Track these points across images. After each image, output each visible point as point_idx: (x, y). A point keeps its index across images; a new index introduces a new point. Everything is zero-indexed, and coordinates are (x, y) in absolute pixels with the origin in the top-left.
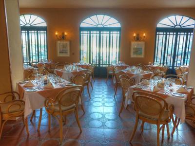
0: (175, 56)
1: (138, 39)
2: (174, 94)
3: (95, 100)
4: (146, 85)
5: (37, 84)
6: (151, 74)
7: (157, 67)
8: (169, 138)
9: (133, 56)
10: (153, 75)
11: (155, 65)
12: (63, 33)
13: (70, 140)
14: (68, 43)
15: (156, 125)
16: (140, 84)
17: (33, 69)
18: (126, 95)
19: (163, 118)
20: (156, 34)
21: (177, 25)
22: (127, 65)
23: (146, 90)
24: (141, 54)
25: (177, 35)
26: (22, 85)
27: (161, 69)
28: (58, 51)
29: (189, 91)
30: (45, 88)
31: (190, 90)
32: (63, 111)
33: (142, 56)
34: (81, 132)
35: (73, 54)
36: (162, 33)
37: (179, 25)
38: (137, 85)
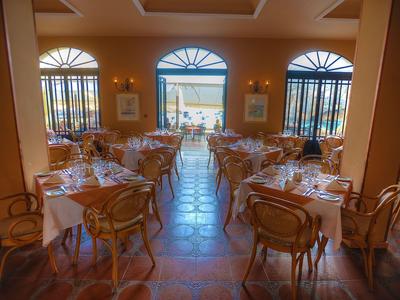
0: (316, 119)
1: (256, 90)
2: (321, 194)
3: (183, 199)
4: (271, 176)
5: (71, 178)
6: (278, 153)
7: (288, 139)
8: (310, 271)
9: (248, 118)
10: (282, 155)
11: (285, 136)
12: (128, 80)
13: (133, 283)
14: (136, 96)
15: (289, 254)
16: (260, 173)
17: (71, 146)
18: (236, 193)
19: (302, 240)
20: (287, 83)
21: (321, 67)
22: (238, 135)
23: (271, 186)
24: (261, 115)
25: (320, 84)
26: (42, 181)
27: (296, 142)
28: (119, 111)
29: (346, 186)
30: (83, 187)
31: (348, 184)
32: (117, 231)
33: (264, 119)
34: (153, 267)
35: (146, 116)
36: (296, 80)
37: (324, 67)
38: (254, 176)
